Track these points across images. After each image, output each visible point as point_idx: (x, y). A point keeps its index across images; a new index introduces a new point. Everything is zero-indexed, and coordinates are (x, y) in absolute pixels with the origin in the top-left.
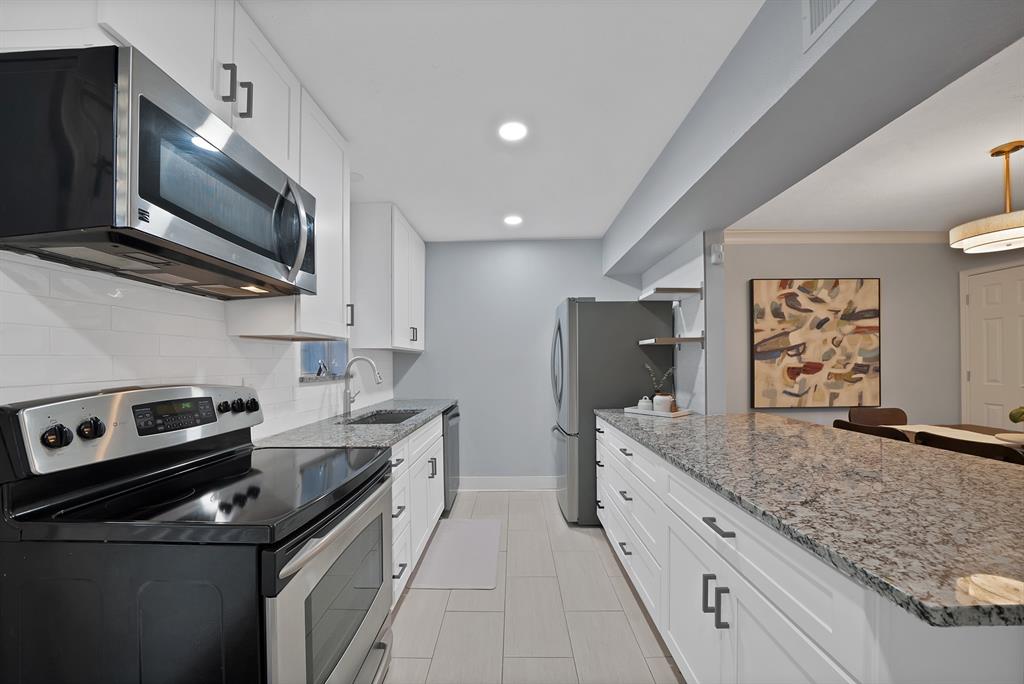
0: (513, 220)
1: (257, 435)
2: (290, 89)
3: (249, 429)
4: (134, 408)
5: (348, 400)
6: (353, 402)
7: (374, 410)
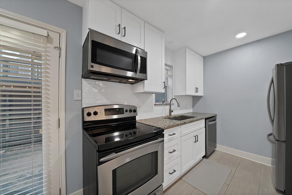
0: (241, 35)
1: (138, 118)
2: (140, 24)
3: (135, 116)
4: (105, 109)
5: (171, 111)
6: (173, 112)
7: (181, 115)
